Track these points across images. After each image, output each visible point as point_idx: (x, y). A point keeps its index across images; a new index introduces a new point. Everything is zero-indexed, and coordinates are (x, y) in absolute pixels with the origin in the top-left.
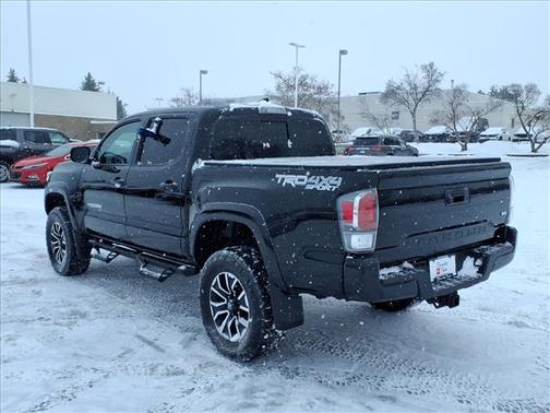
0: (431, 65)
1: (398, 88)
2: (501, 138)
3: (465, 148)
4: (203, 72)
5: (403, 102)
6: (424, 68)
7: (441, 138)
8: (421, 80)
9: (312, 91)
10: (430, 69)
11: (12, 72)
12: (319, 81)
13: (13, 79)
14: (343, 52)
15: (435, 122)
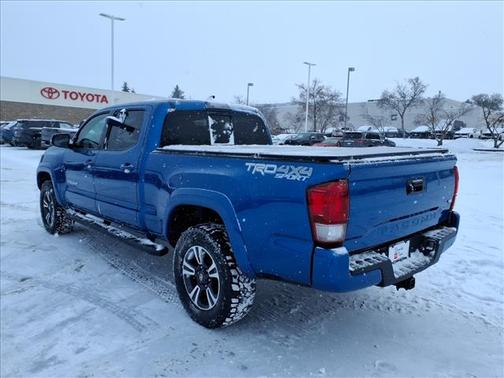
0: (417, 79)
1: (391, 97)
2: (472, 137)
3: (440, 143)
4: (250, 85)
5: (394, 106)
6: (411, 81)
7: (424, 135)
8: (409, 90)
9: (326, 98)
10: (416, 82)
11: (126, 84)
12: (332, 91)
13: (126, 89)
14: (351, 69)
15: (418, 123)
